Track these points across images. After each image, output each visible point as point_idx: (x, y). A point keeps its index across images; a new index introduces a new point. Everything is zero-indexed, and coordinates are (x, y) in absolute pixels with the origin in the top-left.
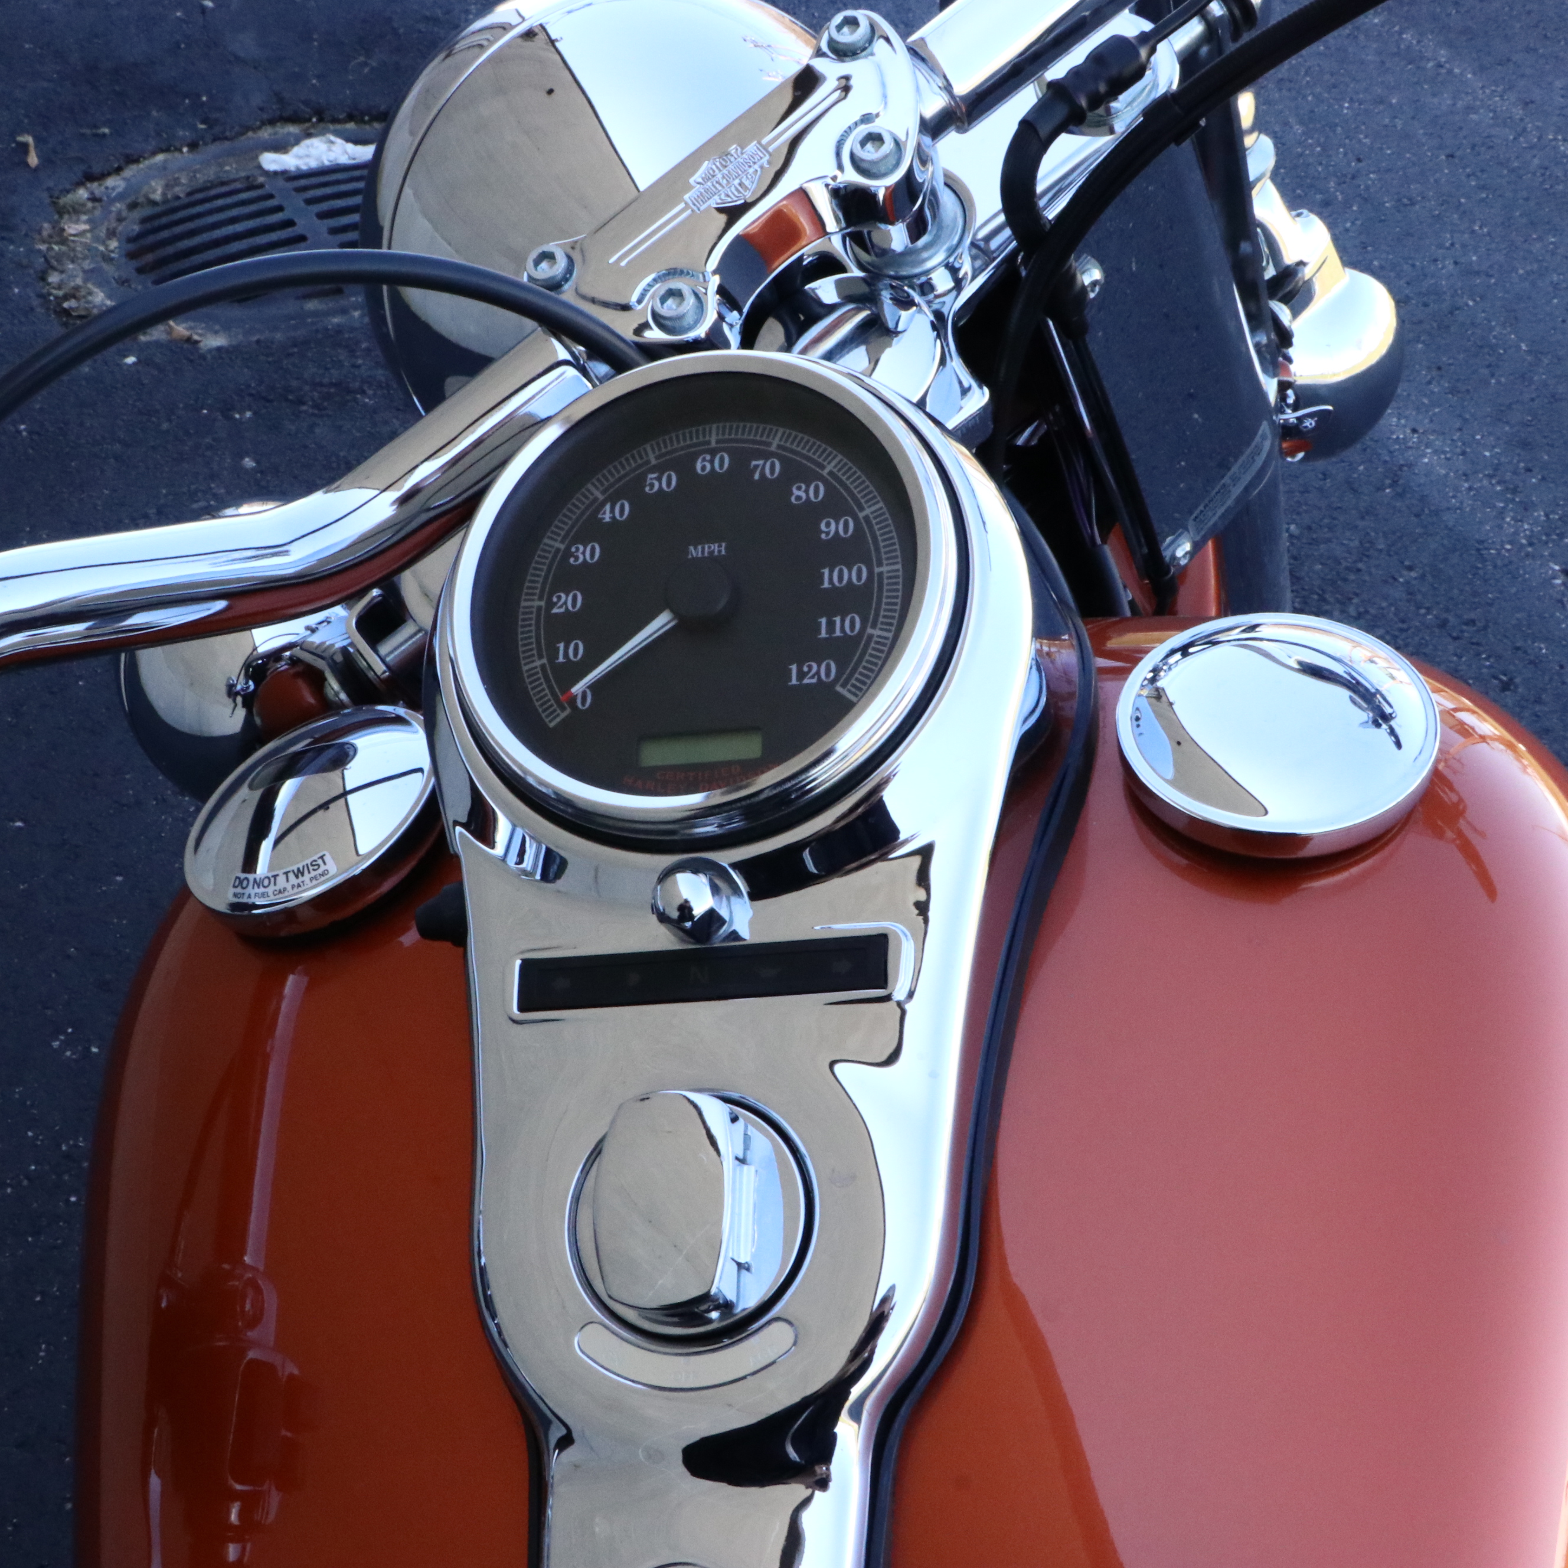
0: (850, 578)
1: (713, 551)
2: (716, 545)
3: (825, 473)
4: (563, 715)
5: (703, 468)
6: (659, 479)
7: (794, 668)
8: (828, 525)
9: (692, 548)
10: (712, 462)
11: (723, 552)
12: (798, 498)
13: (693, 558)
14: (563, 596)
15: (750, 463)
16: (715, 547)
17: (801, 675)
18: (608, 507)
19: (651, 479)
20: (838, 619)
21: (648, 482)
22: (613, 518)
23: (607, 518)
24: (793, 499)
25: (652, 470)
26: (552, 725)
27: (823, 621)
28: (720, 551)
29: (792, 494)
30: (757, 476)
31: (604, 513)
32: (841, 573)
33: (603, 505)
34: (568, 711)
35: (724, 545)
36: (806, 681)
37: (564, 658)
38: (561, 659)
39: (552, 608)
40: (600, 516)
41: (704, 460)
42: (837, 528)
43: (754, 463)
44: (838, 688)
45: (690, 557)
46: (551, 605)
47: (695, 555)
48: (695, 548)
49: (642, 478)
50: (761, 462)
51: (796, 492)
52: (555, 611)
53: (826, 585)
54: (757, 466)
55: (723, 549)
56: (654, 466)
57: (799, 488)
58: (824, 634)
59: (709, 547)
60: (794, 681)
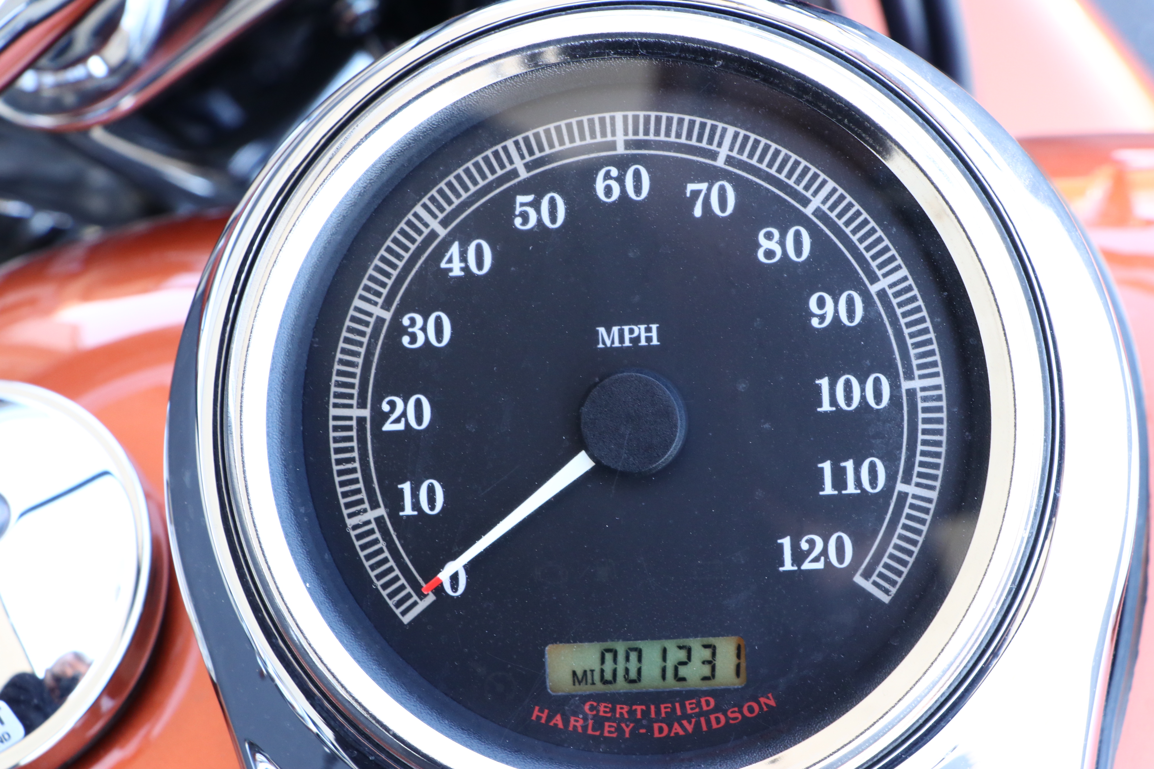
0: (863, 397)
1: (638, 338)
2: (643, 327)
3: (809, 211)
4: (423, 605)
5: (608, 191)
6: (536, 205)
7: (786, 542)
8: (821, 303)
9: (602, 330)
10: (620, 180)
11: (655, 342)
12: (770, 254)
13: (606, 349)
14: (399, 402)
15: (685, 188)
16: (640, 330)
17: (799, 556)
18: (455, 249)
19: (522, 205)
20: (849, 465)
21: (518, 210)
22: (466, 269)
23: (457, 270)
24: (761, 255)
25: (524, 188)
26: (406, 619)
27: (827, 466)
28: (649, 339)
29: (759, 246)
30: (698, 212)
31: (450, 261)
32: (848, 388)
33: (445, 245)
34: (431, 598)
35: (654, 327)
36: (807, 566)
37: (413, 509)
38: (408, 511)
39: (383, 424)
40: (443, 265)
41: (607, 176)
42: (836, 311)
43: (691, 187)
44: (858, 579)
45: (601, 346)
46: (380, 418)
47: (608, 343)
48: (609, 332)
49: (508, 198)
50: (703, 186)
51: (765, 244)
52: (388, 427)
53: (826, 407)
54: (696, 194)
55: (654, 334)
56: (526, 181)
57: (769, 236)
58: (828, 490)
59: (631, 331)
60: (788, 566)
